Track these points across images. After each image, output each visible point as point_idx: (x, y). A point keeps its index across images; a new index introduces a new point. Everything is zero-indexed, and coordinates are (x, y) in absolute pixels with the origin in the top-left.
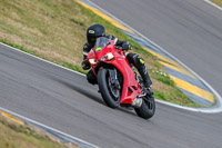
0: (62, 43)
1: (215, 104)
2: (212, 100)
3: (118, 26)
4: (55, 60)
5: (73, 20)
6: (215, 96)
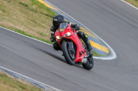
0: (14, 17)
1: (110, 54)
2: (107, 52)
3: (49, 6)
4: (10, 27)
5: (21, 3)
6: (109, 50)
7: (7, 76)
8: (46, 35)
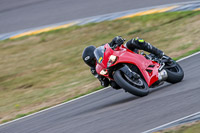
7: (187, 127)
8: (189, 45)
